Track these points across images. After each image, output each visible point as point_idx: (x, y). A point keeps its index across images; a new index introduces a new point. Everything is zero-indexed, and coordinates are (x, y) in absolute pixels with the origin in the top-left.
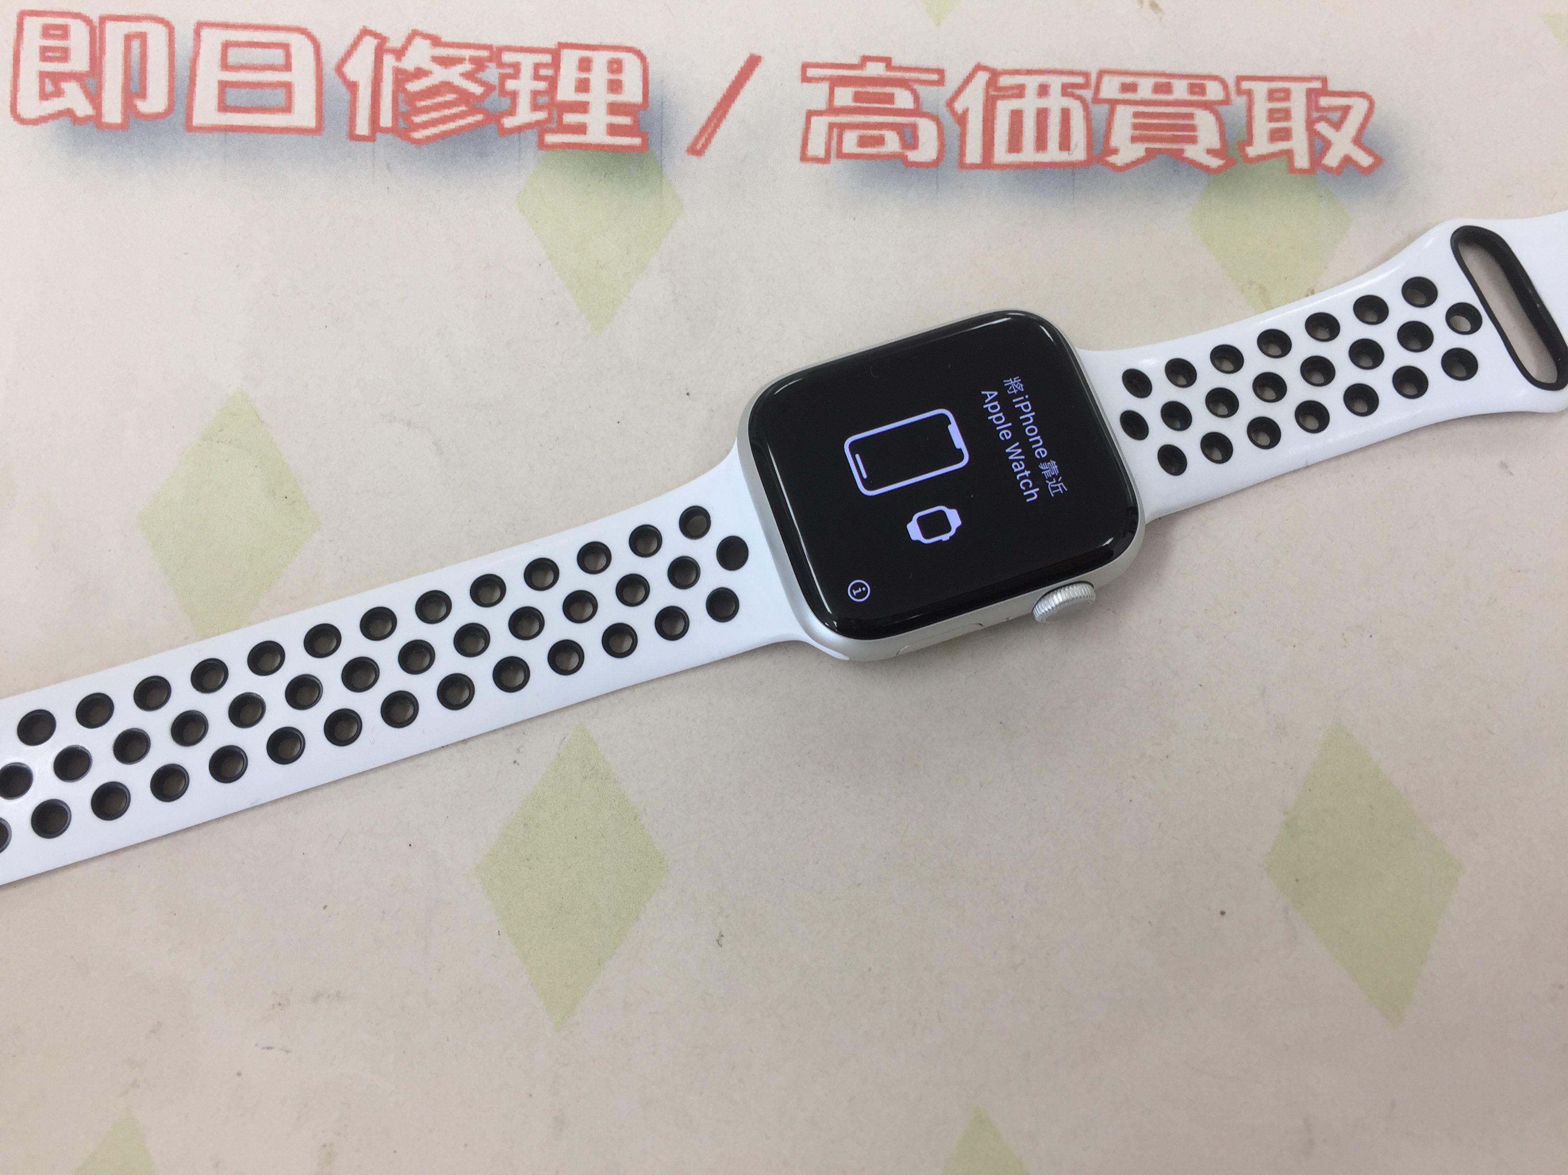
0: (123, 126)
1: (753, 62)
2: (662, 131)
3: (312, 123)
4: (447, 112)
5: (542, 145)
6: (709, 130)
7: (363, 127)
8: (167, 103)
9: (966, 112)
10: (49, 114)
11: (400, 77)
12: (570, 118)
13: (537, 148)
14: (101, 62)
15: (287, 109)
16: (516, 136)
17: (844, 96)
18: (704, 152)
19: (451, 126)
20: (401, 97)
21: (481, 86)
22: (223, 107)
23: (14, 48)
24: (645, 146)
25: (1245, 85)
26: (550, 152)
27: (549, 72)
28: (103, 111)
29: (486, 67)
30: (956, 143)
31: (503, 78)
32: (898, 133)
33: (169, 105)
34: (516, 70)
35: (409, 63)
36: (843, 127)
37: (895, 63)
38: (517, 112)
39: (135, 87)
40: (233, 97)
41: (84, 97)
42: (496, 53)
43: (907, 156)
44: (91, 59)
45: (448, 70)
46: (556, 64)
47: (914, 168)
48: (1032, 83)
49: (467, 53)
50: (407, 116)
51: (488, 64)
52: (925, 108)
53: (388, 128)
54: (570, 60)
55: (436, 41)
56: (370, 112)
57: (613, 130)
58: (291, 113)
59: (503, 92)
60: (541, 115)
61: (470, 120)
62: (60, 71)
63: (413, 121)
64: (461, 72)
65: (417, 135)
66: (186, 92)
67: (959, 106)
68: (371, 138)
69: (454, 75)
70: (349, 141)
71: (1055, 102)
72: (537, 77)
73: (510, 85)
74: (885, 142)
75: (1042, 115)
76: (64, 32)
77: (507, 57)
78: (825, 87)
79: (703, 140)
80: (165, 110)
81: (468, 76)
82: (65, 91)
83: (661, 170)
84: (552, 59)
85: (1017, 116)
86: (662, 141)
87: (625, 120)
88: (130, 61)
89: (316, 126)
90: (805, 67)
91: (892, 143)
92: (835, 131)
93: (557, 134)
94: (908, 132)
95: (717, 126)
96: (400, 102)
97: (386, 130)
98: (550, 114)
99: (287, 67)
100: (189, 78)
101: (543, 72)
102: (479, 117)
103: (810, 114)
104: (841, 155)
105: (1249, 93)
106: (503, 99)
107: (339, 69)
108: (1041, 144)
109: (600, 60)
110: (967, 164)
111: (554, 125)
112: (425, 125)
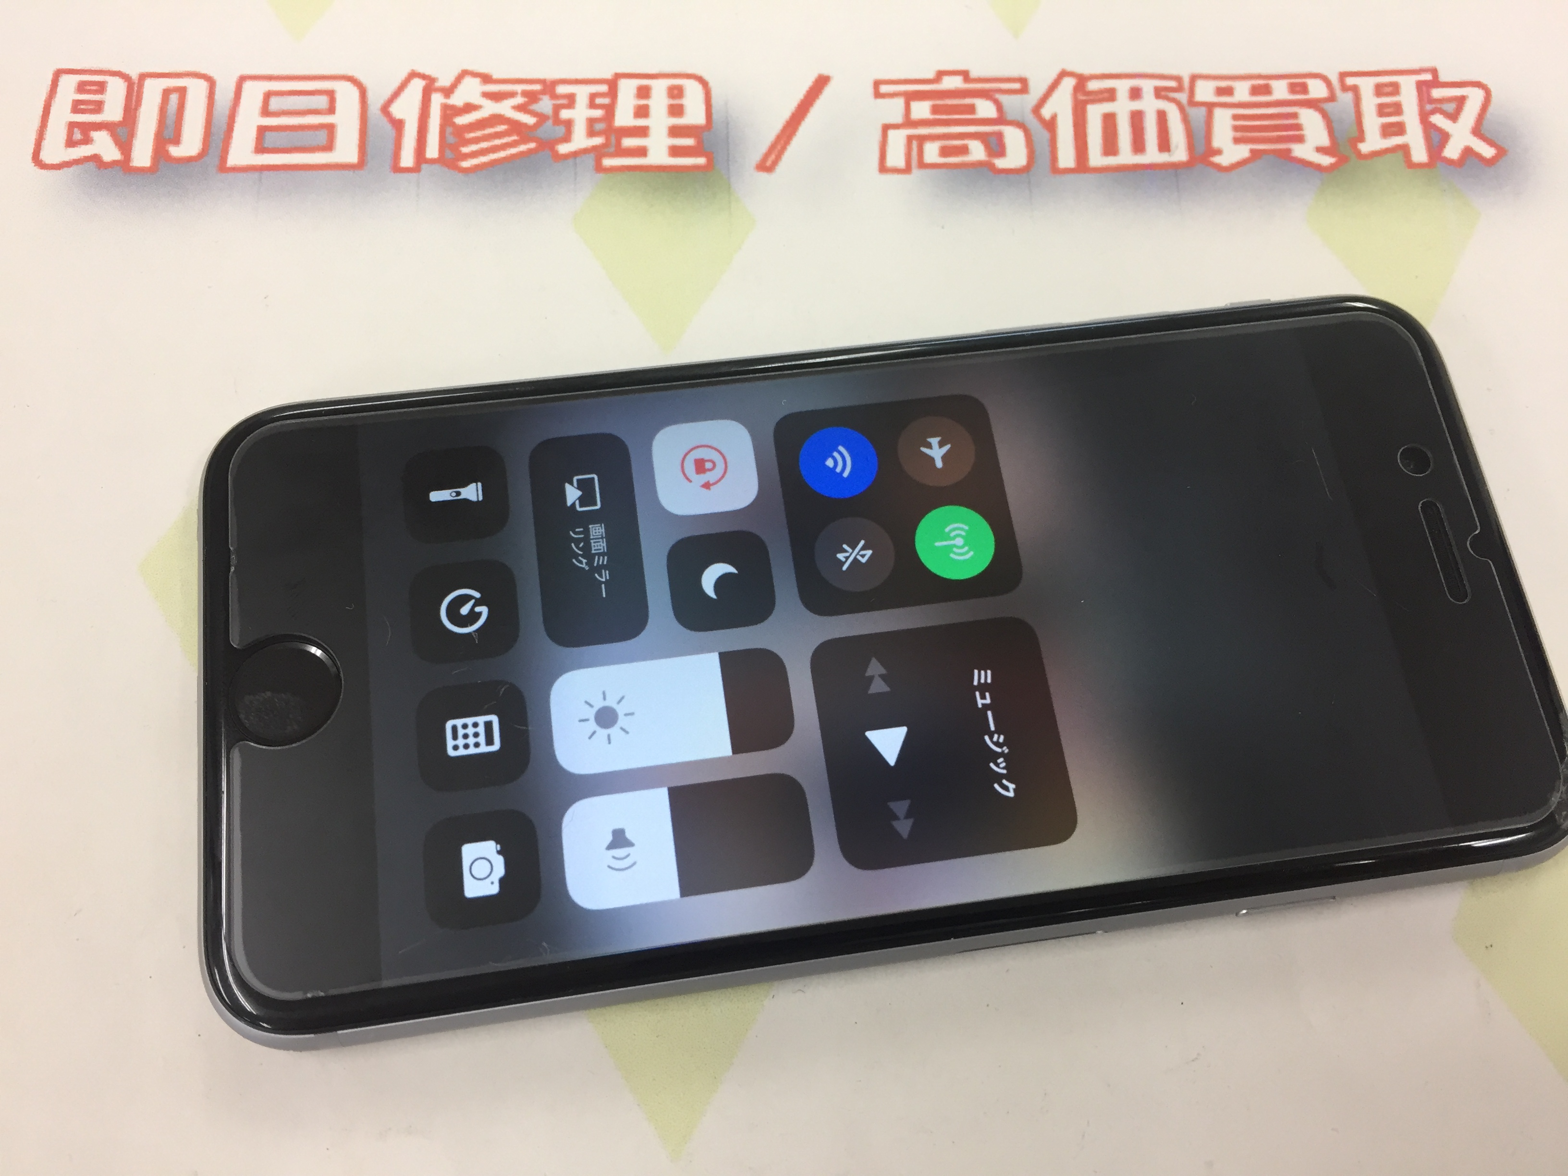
0: (153, 170)
1: (821, 82)
2: (728, 150)
3: (354, 158)
4: (497, 142)
5: (599, 168)
6: (779, 147)
7: (407, 159)
8: (202, 147)
9: (1054, 118)
10: (74, 160)
11: (448, 112)
12: (628, 142)
13: (595, 172)
14: (135, 113)
15: (329, 147)
16: (571, 161)
17: (921, 110)
18: (775, 168)
19: (502, 154)
20: (449, 130)
21: (534, 117)
22: (260, 149)
23: (45, 101)
24: (709, 166)
25: (1350, 81)
26: (608, 175)
27: (606, 101)
28: (132, 156)
29: (540, 99)
30: (1047, 149)
31: (557, 109)
32: (982, 142)
33: (203, 149)
34: (570, 102)
35: (458, 99)
36: (922, 140)
37: (974, 74)
38: (572, 139)
39: (169, 133)
40: (271, 139)
41: (114, 145)
42: (549, 87)
43: (994, 164)
44: (125, 111)
45: (498, 103)
46: (613, 92)
47: (1003, 176)
48: (1122, 87)
49: (519, 88)
50: (455, 148)
51: (541, 96)
52: (1010, 116)
53: (435, 159)
54: (627, 90)
55: (486, 79)
56: (416, 147)
57: (675, 151)
58: (333, 151)
59: (557, 121)
60: (598, 141)
61: (523, 148)
62: (91, 121)
63: (461, 151)
64: (513, 105)
65: (465, 164)
66: (222, 137)
67: (1046, 112)
68: (416, 169)
69: (505, 108)
70: (392, 173)
71: (1150, 105)
72: (592, 105)
73: (565, 114)
74: (970, 151)
75: (1137, 118)
76: (101, 87)
77: (561, 89)
78: (900, 102)
79: (773, 157)
80: (199, 154)
81: (519, 108)
82: (94, 139)
83: (730, 188)
84: (610, 88)
85: (1109, 120)
86: (728, 160)
87: (689, 142)
88: (166, 112)
89: (358, 162)
90: (877, 84)
91: (977, 151)
92: (915, 144)
93: (616, 158)
94: (993, 140)
95: (788, 142)
96: (447, 134)
97: (432, 161)
98: (608, 139)
99: (331, 110)
100: (226, 124)
101: (599, 101)
102: (532, 145)
103: (886, 128)
104: (922, 165)
105: (1355, 89)
106: (557, 128)
107: (385, 109)
108: (1139, 146)
109: (659, 88)
110: (1059, 168)
111: (612, 149)
112: (474, 155)
